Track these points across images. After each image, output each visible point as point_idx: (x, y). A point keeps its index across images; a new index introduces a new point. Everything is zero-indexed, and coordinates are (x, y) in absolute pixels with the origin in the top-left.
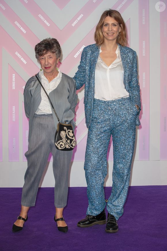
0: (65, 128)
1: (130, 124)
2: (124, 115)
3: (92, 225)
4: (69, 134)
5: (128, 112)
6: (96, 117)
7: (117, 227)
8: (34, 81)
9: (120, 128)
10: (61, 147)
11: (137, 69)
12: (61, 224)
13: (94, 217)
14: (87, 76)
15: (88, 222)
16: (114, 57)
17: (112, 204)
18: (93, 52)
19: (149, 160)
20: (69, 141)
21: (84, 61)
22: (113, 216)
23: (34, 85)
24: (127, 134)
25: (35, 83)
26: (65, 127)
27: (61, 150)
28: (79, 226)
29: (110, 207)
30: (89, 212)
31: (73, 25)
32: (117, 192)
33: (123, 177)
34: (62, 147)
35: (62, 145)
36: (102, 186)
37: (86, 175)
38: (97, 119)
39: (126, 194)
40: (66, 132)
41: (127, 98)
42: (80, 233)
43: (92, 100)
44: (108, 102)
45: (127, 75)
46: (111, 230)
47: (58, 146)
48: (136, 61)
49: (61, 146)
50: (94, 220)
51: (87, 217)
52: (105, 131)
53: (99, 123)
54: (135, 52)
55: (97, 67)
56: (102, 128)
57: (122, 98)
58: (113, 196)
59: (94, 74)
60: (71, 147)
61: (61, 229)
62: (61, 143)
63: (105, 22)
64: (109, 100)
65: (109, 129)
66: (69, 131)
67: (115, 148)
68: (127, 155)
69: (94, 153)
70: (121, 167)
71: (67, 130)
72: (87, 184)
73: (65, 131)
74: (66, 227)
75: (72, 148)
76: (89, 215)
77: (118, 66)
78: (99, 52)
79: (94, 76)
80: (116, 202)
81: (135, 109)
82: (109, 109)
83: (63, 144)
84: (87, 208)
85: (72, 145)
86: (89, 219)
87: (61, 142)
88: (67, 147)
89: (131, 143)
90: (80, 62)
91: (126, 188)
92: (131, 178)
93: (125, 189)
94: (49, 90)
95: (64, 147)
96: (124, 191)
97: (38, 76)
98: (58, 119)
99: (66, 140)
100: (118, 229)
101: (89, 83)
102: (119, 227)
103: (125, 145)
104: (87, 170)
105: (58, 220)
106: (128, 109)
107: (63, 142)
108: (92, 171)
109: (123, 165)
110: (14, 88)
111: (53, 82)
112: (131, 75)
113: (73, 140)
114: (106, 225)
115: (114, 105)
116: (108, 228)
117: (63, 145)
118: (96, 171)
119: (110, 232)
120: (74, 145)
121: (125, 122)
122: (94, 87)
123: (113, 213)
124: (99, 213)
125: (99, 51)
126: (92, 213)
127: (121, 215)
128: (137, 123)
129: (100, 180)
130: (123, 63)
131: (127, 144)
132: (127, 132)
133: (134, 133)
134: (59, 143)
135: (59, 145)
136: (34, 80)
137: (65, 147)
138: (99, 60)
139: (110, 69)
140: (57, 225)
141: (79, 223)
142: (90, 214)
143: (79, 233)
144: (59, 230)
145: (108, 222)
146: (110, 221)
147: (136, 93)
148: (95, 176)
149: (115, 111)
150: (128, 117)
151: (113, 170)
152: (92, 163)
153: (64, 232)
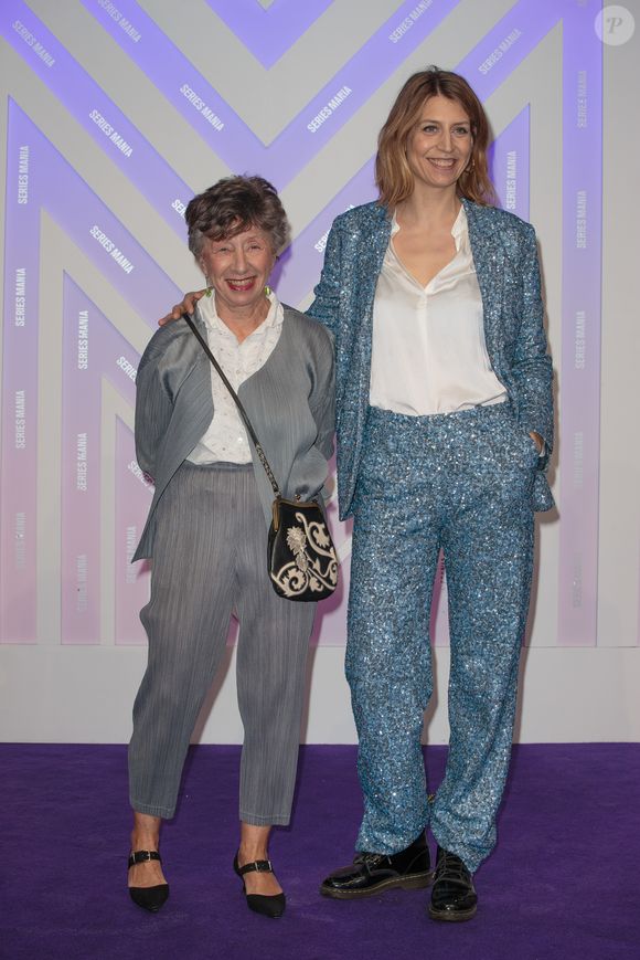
0: (300, 516)
1: (509, 507)
2: (484, 471)
3: (373, 892)
4: (314, 540)
5: (501, 460)
6: (381, 477)
7: (473, 900)
8: (181, 339)
9: (473, 520)
10: (292, 587)
11: (539, 291)
12: (259, 884)
13: (384, 860)
14: (346, 322)
15: (364, 878)
16: (446, 249)
17: (450, 810)
18: (366, 234)
19: (596, 646)
20: (317, 565)
21: (336, 267)
22: (457, 859)
23: (181, 352)
24: (500, 542)
25: (184, 346)
26: (298, 514)
27: (293, 598)
28: (327, 895)
29: (443, 825)
30: (365, 841)
31: (313, 127)
32: (465, 766)
33: (483, 709)
34: (296, 587)
35: (295, 579)
36: (415, 741)
37: (354, 699)
38: (382, 484)
39: (502, 775)
40: (303, 530)
41: (496, 405)
42: (332, 920)
43: (360, 415)
44: (426, 420)
45: (496, 318)
46: (449, 912)
47: (283, 583)
48: (532, 263)
49: (293, 583)
50: (384, 871)
51: (357, 858)
52: (415, 531)
53: (392, 500)
54: (530, 226)
55: (381, 289)
56: (403, 519)
57: (478, 406)
58: (454, 781)
59: (371, 314)
60: (325, 587)
61: (257, 903)
62: (292, 573)
63: (424, 118)
64: (427, 412)
65: (430, 525)
66: (314, 528)
67: (455, 595)
68: (500, 625)
69: (379, 618)
70: (479, 668)
71: (308, 524)
72: (360, 735)
73: (301, 526)
74: (280, 899)
75: (329, 590)
76: (365, 854)
77: (460, 283)
78: (389, 231)
79: (370, 321)
80: (467, 803)
81: (528, 447)
82: (430, 449)
83: (299, 575)
84: (360, 824)
85: (328, 580)
86: (365, 866)
87: (290, 568)
88: (314, 586)
89: (515, 580)
90: (322, 273)
91: (503, 751)
92: (521, 710)
93: (497, 754)
94: (238, 372)
95: (303, 586)
96: (494, 760)
97: (198, 321)
98: (274, 482)
99: (309, 559)
100: (475, 909)
101: (352, 348)
102: (480, 898)
103: (493, 586)
104: (358, 679)
105: (250, 868)
106: (503, 449)
107: (298, 569)
108: (375, 686)
109: (487, 660)
110: (83, 364)
111: (254, 344)
112: (516, 317)
113: (331, 559)
114: (430, 891)
115: (448, 431)
116: (437, 904)
117: (301, 581)
118: (391, 684)
119: (448, 918)
120: (333, 577)
121: (490, 499)
122: (369, 363)
123: (457, 847)
124: (406, 845)
125: (389, 227)
126: (377, 842)
127: (488, 852)
128: (543, 499)
129: (407, 717)
130: (478, 273)
131: (500, 581)
132: (499, 535)
133: (528, 537)
134: (286, 573)
135: (286, 580)
136: (180, 335)
137: (305, 587)
138: (389, 263)
139: (429, 296)
140: (245, 889)
141: (328, 883)
142: (372, 850)
143: (329, 919)
144: (250, 907)
145: (440, 879)
146: (448, 876)
147: (534, 384)
148: (387, 704)
149: (453, 454)
150: (501, 479)
151: (450, 681)
152: (372, 655)
153: (271, 915)
